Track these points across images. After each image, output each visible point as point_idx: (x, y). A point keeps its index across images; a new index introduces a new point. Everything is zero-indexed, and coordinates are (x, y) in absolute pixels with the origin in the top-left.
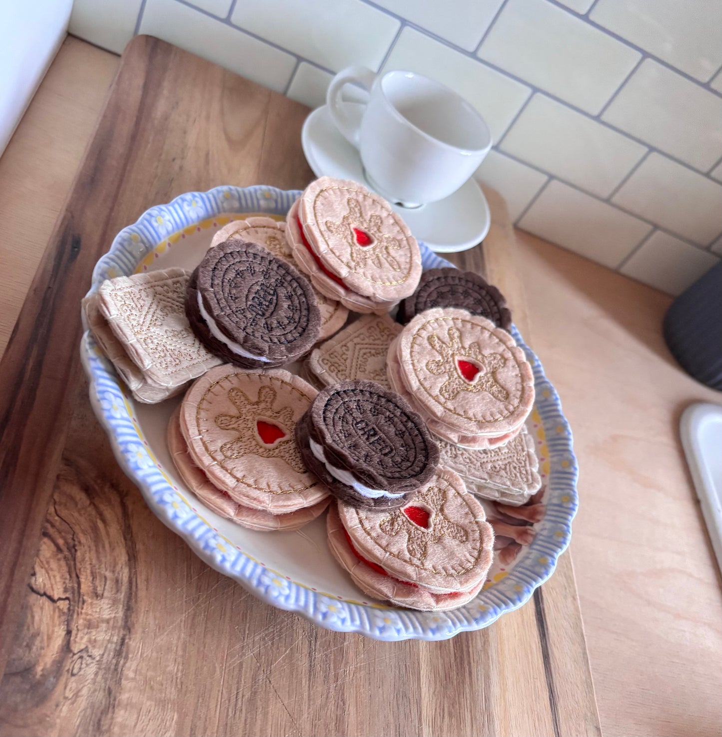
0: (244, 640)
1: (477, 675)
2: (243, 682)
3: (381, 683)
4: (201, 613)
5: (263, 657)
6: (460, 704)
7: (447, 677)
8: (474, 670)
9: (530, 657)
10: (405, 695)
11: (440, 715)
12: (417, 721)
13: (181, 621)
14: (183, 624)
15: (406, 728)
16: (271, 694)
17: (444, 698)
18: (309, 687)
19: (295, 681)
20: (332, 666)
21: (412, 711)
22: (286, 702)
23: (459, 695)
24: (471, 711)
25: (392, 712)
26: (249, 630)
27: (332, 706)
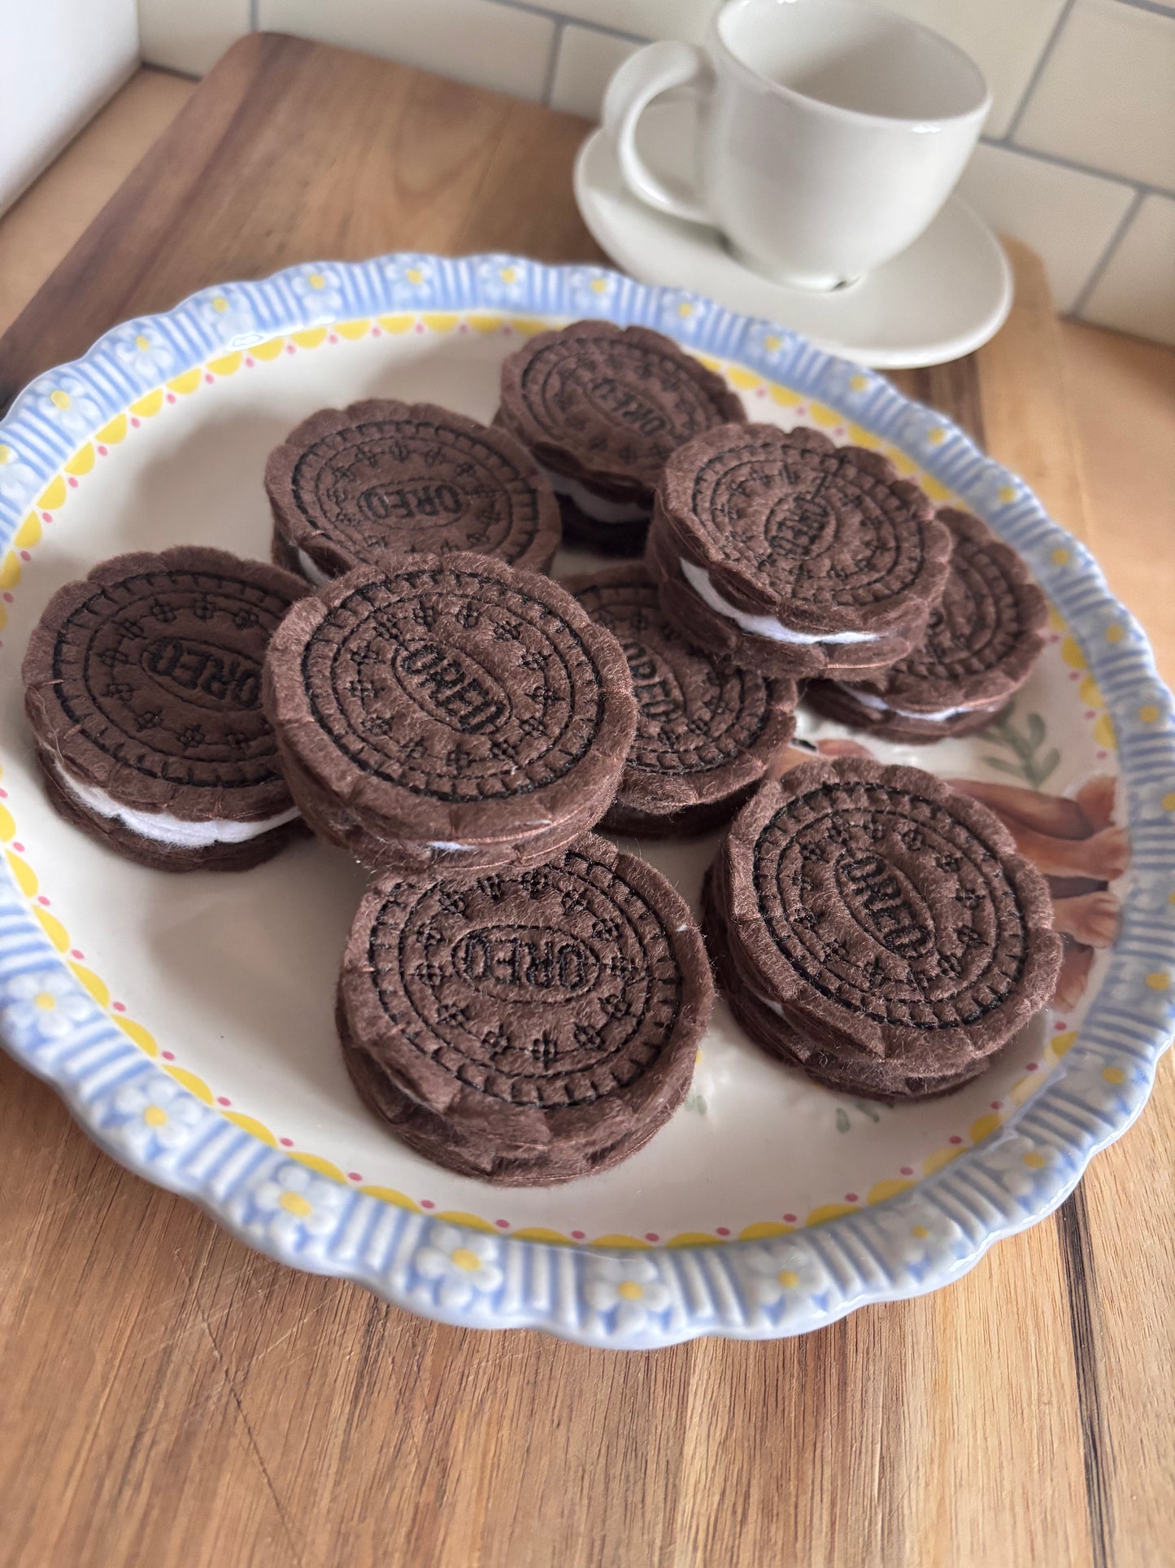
0: (191, 1284)
1: (864, 1392)
2: (161, 1405)
3: (566, 1412)
4: (89, 1212)
5: (235, 1333)
6: (800, 1479)
7: (771, 1393)
8: (856, 1374)
9: (1032, 1338)
10: (634, 1449)
11: (734, 1512)
12: (660, 1527)
13: (30, 1235)
14: (33, 1239)
15: (622, 1551)
16: (233, 1442)
17: (752, 1458)
18: (349, 1421)
19: (311, 1400)
20: (428, 1361)
21: (649, 1500)
22: (271, 1467)
23: (801, 1451)
24: (833, 1504)
25: (585, 1502)
26: (209, 1260)
27: (408, 1477)
